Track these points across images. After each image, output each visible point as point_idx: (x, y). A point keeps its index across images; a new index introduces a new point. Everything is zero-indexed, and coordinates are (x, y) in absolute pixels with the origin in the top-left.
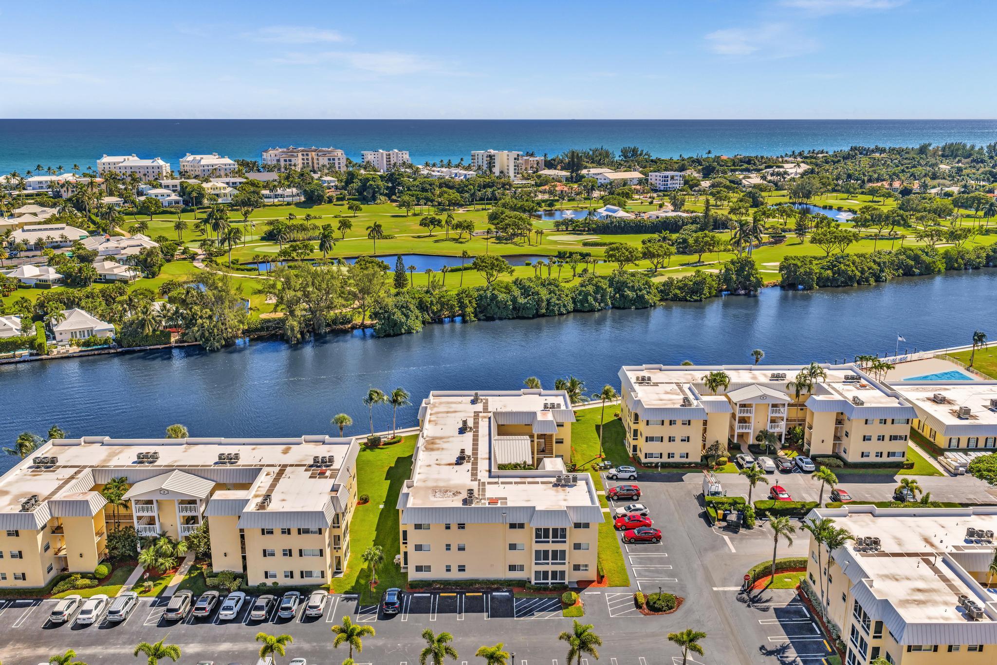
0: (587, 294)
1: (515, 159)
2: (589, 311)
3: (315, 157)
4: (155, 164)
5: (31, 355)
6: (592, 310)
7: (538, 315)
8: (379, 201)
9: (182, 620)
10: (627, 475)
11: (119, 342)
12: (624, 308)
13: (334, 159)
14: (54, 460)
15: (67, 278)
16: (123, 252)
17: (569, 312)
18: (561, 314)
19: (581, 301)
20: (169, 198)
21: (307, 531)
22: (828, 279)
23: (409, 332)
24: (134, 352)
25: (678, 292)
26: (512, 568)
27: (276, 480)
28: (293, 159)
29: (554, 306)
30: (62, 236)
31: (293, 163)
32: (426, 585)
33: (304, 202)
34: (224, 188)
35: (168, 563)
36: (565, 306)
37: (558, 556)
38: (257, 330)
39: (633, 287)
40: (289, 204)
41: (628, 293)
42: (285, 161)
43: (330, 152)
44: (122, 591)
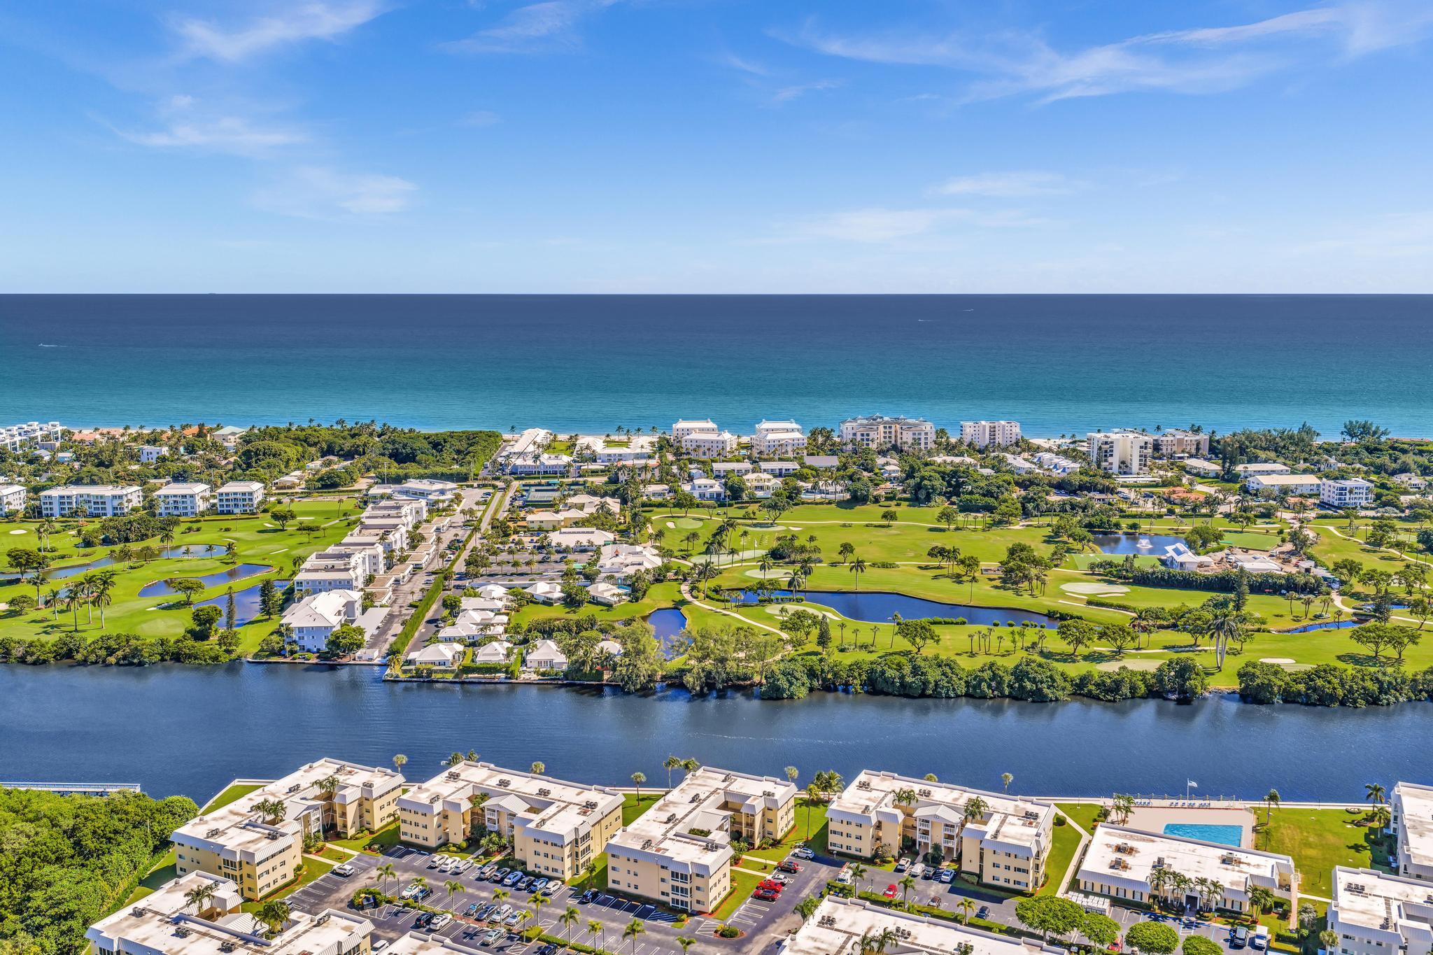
0: (983, 680)
1: (1141, 447)
2: (980, 698)
3: (899, 431)
4: (720, 438)
5: (506, 678)
6: (984, 697)
7: (923, 695)
8: (933, 503)
9: (487, 879)
10: (804, 855)
11: (566, 675)
12: (1021, 699)
13: (919, 434)
14: (458, 775)
15: (567, 597)
16: (625, 569)
17: (958, 696)
18: (948, 697)
19: (975, 687)
20: (711, 490)
21: (555, 845)
22: (1299, 693)
23: (791, 697)
24: (575, 685)
25: (1093, 688)
26: (663, 893)
27: (559, 811)
28: (871, 433)
29: (942, 688)
30: (589, 542)
31: (870, 438)
32: (616, 893)
33: (848, 500)
34: (769, 480)
35: (495, 848)
36: (954, 689)
37: (684, 891)
38: (671, 677)
39: (1035, 678)
40: (829, 503)
41: (1028, 685)
42: (862, 435)
43: (916, 425)
44: (470, 858)
